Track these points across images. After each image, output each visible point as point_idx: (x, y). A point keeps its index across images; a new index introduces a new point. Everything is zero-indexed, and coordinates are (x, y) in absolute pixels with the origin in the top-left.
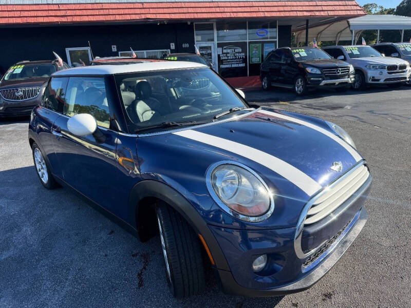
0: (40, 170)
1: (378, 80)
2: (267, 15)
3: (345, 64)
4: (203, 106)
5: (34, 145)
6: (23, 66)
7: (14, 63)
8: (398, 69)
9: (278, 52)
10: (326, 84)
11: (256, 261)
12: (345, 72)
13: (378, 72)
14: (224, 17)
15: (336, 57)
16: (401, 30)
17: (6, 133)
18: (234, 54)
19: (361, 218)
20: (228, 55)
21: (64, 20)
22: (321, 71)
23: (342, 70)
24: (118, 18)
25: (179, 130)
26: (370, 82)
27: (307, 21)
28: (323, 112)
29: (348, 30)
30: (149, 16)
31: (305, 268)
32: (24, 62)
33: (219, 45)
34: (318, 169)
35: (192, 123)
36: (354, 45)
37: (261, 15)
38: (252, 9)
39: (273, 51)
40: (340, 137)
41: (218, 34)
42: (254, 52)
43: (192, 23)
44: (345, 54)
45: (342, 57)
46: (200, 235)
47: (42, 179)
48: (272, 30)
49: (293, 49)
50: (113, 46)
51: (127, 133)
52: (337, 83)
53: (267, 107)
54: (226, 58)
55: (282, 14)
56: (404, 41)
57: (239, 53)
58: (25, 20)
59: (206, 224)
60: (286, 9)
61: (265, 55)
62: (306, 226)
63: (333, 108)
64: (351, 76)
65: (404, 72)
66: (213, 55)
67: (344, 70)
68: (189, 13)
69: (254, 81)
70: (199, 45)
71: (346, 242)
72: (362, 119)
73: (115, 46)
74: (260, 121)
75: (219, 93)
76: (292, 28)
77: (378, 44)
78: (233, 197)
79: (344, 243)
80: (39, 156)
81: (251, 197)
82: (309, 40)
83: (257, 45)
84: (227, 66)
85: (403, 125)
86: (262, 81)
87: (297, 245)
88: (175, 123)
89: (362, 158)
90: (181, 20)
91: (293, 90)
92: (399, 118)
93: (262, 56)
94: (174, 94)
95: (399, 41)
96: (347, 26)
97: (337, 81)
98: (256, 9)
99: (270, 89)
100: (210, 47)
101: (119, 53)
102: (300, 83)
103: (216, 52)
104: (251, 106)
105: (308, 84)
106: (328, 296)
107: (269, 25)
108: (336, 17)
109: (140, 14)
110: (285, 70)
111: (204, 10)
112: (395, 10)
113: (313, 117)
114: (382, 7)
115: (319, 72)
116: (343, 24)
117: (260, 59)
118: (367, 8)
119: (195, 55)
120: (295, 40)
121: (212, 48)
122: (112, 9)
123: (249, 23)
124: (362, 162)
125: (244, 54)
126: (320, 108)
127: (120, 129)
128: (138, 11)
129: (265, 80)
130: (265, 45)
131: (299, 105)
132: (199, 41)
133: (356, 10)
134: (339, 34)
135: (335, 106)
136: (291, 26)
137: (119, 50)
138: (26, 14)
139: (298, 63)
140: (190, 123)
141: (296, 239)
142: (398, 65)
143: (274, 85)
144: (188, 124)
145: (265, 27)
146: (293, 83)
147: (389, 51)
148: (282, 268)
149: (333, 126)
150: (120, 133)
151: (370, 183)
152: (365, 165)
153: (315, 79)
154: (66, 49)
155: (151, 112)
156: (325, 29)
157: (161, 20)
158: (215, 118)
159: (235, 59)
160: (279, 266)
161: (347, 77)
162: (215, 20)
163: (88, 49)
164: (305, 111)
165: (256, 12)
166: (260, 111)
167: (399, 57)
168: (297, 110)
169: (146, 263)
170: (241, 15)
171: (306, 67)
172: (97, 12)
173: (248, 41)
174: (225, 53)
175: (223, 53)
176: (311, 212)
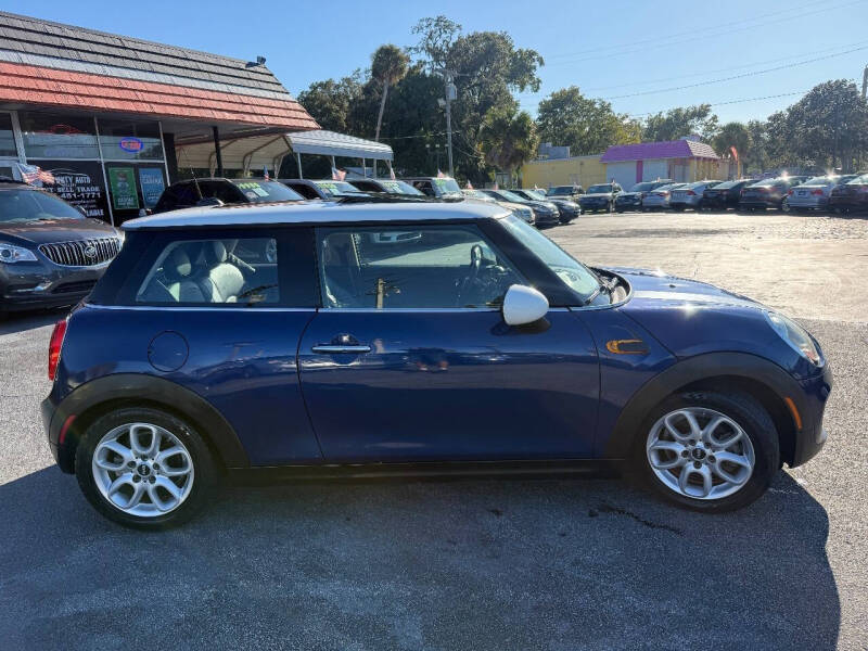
18: (74, 188)
27: (215, 129)
38: (123, 94)
41: (26, 139)
46: (787, 399)
48: (150, 140)
57: (84, 185)
93: (140, 194)
98: (132, 95)
117: (135, 201)
125: (97, 189)
130: (141, 170)
136: (174, 135)
159: (80, 198)
169: (626, 513)
173: (102, 161)
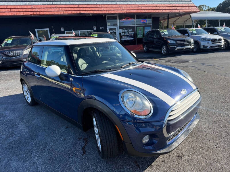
0: (26, 96)
1: (207, 47)
2: (146, 11)
3: (189, 38)
4: (115, 61)
5: (23, 82)
6: (12, 39)
7: (7, 37)
8: (217, 41)
9: (152, 31)
10: (178, 49)
11: (144, 138)
12: (189, 43)
13: (206, 42)
14: (123, 12)
15: (184, 35)
16: (219, 20)
17: (3, 76)
18: (128, 33)
19: (196, 118)
20: (125, 33)
21: (35, 13)
22: (176, 42)
23: (187, 41)
24: (65, 13)
25: (104, 73)
26: (202, 48)
27: (168, 15)
28: (177, 64)
29: (190, 20)
30: (82, 12)
31: (168, 142)
32: (13, 37)
33: (120, 28)
34: (174, 93)
35: (110, 70)
36: (194, 28)
37: (143, 11)
38: (138, 8)
39: (149, 31)
40: (185, 77)
41: (119, 21)
42: (139, 31)
43: (105, 16)
44: (189, 33)
45: (187, 34)
46: (116, 126)
47: (27, 100)
48: (149, 19)
49: (160, 30)
50: (61, 28)
51: (77, 75)
52: (184, 49)
53: (147, 61)
54: (124, 35)
55: (155, 11)
56: (220, 26)
57: (131, 32)
58: (13, 14)
59: (119, 120)
60: (157, 8)
61: (145, 33)
62: (169, 120)
63: (183, 62)
64: (192, 45)
65: (220, 43)
66: (117, 33)
67: (188, 41)
68: (103, 10)
69: (139, 47)
70: (109, 28)
71: (189, 130)
72: (198, 68)
73: (63, 28)
74: (145, 69)
75: (120, 54)
76: (160, 19)
77: (206, 27)
78: (132, 106)
79: (188, 130)
80: (26, 88)
81: (141, 107)
82: (169, 25)
83: (141, 28)
84: (125, 39)
85: (219, 71)
86: (144, 47)
87: (164, 130)
88: (102, 70)
89: (196, 88)
90: (100, 14)
91: (161, 53)
92: (218, 67)
93: (144, 33)
94: (98, 55)
95: (218, 26)
96: (190, 17)
97: (185, 48)
98: (140, 8)
99: (148, 52)
100: (115, 29)
101: (65, 32)
102: (164, 49)
103: (118, 31)
104: (139, 61)
105: (169, 49)
106: (180, 157)
107: (147, 17)
108: (184, 13)
109: (77, 11)
110: (157, 42)
111: (112, 8)
112: (216, 9)
113: (172, 67)
114: (208, 7)
115: (174, 43)
116: (187, 16)
117: (142, 35)
118: (200, 8)
119: (107, 33)
120: (162, 25)
121: (116, 29)
122: (61, 8)
123: (136, 15)
124: (197, 90)
125: (134, 33)
126: (175, 62)
127: (73, 73)
128: (76, 9)
129: (145, 47)
130: (145, 28)
131: (164, 61)
132: (109, 25)
133: (195, 9)
134: (185, 22)
135: (183, 61)
136: (159, 17)
137: (65, 30)
138: (14, 10)
139: (164, 38)
140: (109, 70)
141: (164, 127)
142: (217, 39)
143: (151, 49)
144: (107, 70)
145: (145, 18)
146: (161, 48)
147: (213, 31)
148: (157, 142)
149: (182, 71)
150: (73, 75)
151: (200, 100)
152: (198, 91)
153: (172, 46)
154: (36, 29)
155: (86, 64)
156: (178, 19)
157: (88, 14)
158: (121, 68)
159: (129, 35)
160: (155, 141)
161: (190, 45)
162: (118, 14)
163: (48, 29)
164: (167, 63)
165: (140, 10)
166: (144, 64)
167: (218, 34)
168: (163, 63)
169: (87, 143)
170: (132, 11)
171: (168, 40)
172: (53, 10)
173: (136, 25)
174: (123, 32)
175: (122, 32)
176: (171, 114)
